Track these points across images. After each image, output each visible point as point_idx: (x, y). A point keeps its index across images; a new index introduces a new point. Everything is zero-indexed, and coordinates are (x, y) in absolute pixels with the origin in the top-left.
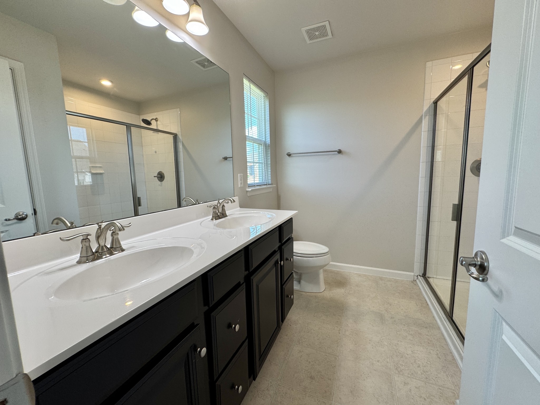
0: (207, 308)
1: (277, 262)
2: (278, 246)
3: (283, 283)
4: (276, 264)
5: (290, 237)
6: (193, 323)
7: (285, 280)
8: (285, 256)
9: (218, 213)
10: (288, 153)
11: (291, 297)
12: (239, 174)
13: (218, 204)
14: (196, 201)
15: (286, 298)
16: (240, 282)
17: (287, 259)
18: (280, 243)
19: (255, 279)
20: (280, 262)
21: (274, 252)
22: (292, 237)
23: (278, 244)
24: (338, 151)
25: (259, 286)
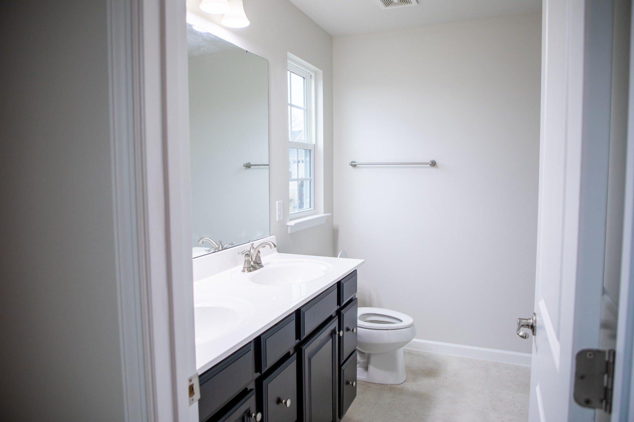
0: (258, 374)
1: (333, 332)
2: (336, 309)
3: (341, 363)
4: (333, 335)
5: (352, 298)
6: (246, 389)
7: (345, 359)
8: (346, 325)
9: (251, 262)
10: (352, 162)
11: (352, 384)
12: (277, 202)
13: (252, 249)
14: (218, 243)
15: (345, 386)
16: (289, 352)
17: (348, 329)
18: (338, 306)
19: (308, 350)
20: (338, 332)
21: (330, 318)
22: (356, 297)
23: (336, 308)
24: (431, 163)
25: (312, 360)
